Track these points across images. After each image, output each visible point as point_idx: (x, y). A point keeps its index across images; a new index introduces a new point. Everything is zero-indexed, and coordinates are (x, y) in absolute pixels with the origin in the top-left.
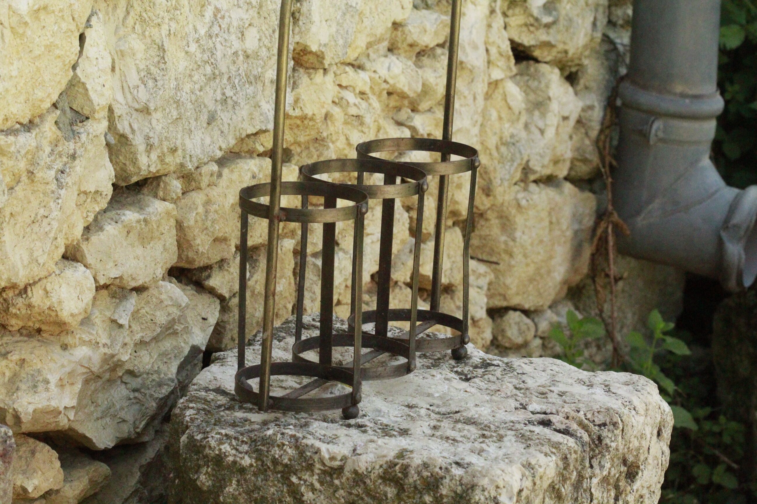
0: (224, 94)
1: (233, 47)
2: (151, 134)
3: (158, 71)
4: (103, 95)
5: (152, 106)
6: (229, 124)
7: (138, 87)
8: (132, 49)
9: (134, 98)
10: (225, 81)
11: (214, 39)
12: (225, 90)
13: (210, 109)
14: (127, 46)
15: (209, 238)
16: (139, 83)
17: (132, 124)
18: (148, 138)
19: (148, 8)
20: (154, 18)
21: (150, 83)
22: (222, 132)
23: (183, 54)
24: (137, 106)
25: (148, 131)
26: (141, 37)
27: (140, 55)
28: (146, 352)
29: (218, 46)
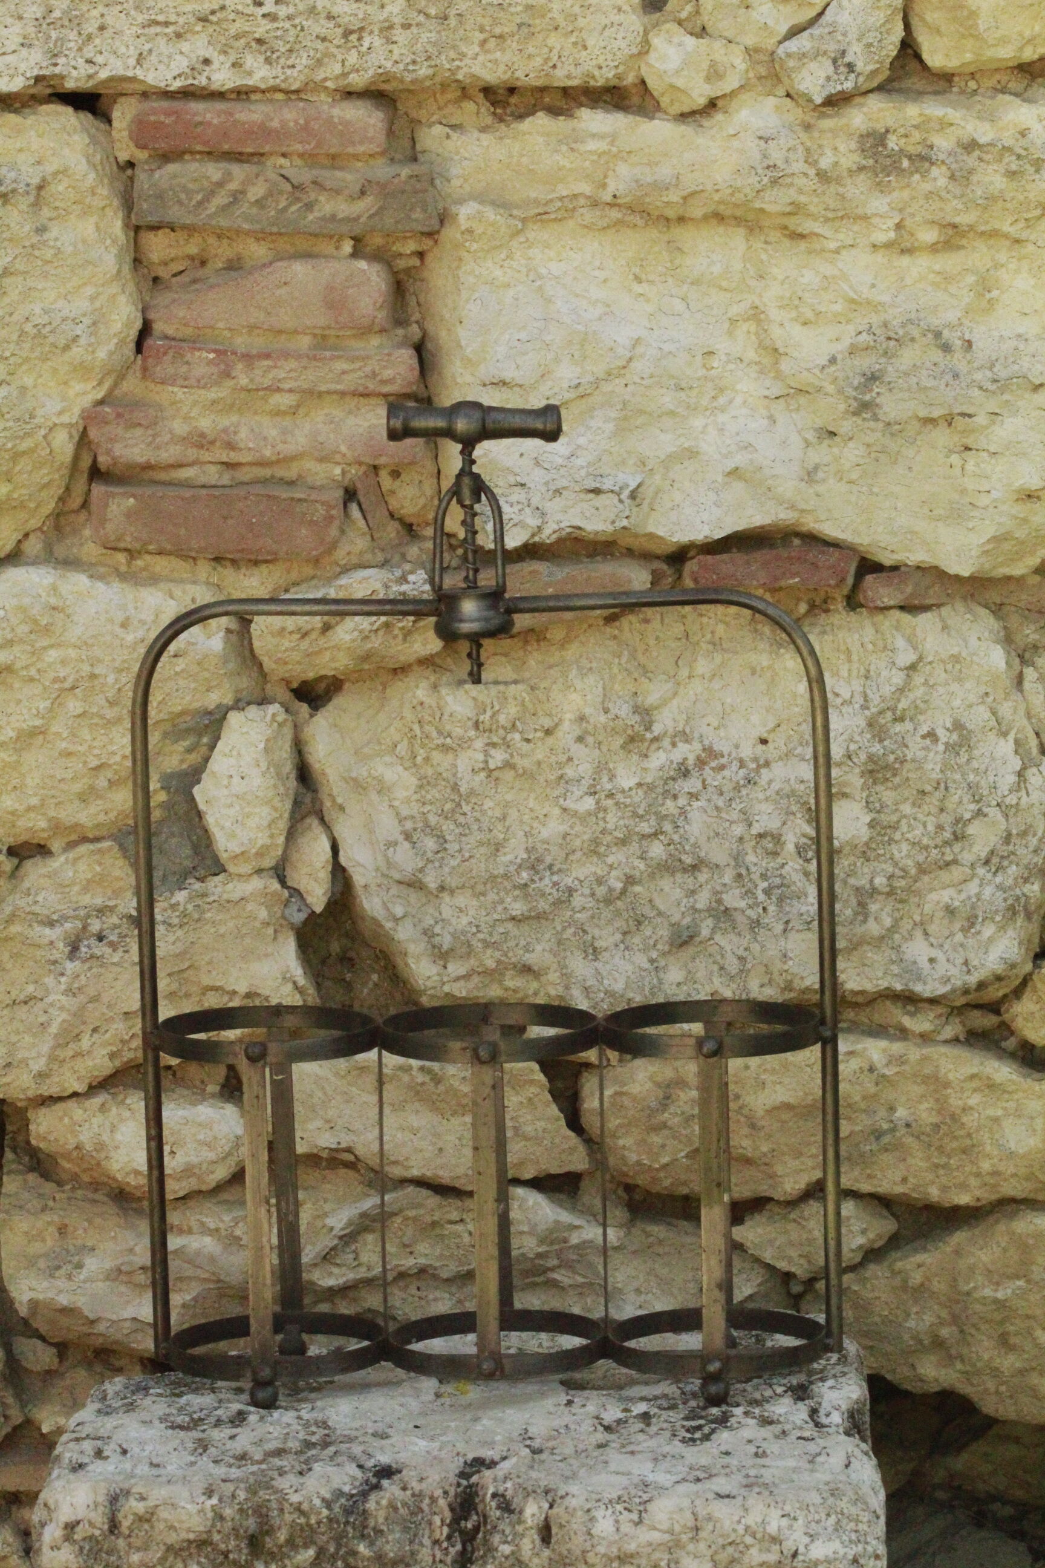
0: (719, 902)
1: (755, 824)
2: (437, 930)
3: (452, 827)
4: (232, 836)
5: (431, 881)
6: (741, 959)
7: (396, 844)
8: (380, 780)
9: (388, 862)
10: (727, 878)
11: (682, 801)
12: (724, 896)
13: (673, 920)
14: (365, 774)
15: (680, 1147)
16: (401, 838)
17: (390, 905)
18: (428, 933)
19: (427, 718)
20: (434, 734)
21: (430, 844)
22: (722, 968)
23: (557, 811)
24: (397, 876)
25: (432, 922)
26: (408, 764)
27: (400, 794)
28: (447, 1296)
29: (695, 815)
